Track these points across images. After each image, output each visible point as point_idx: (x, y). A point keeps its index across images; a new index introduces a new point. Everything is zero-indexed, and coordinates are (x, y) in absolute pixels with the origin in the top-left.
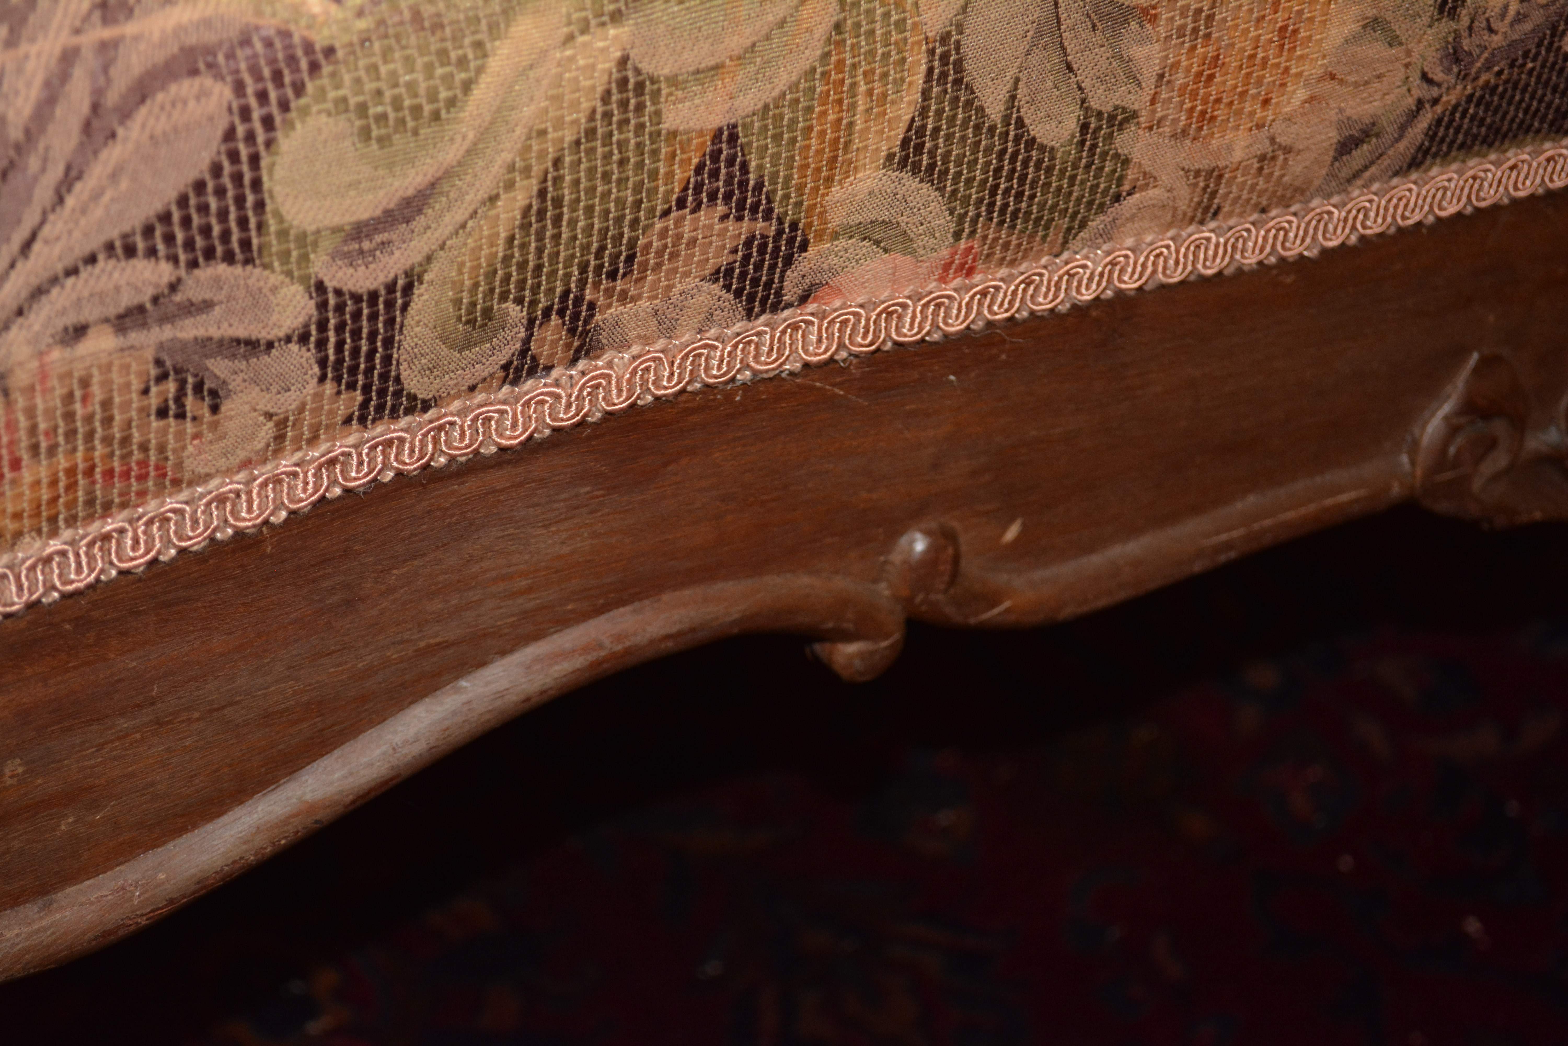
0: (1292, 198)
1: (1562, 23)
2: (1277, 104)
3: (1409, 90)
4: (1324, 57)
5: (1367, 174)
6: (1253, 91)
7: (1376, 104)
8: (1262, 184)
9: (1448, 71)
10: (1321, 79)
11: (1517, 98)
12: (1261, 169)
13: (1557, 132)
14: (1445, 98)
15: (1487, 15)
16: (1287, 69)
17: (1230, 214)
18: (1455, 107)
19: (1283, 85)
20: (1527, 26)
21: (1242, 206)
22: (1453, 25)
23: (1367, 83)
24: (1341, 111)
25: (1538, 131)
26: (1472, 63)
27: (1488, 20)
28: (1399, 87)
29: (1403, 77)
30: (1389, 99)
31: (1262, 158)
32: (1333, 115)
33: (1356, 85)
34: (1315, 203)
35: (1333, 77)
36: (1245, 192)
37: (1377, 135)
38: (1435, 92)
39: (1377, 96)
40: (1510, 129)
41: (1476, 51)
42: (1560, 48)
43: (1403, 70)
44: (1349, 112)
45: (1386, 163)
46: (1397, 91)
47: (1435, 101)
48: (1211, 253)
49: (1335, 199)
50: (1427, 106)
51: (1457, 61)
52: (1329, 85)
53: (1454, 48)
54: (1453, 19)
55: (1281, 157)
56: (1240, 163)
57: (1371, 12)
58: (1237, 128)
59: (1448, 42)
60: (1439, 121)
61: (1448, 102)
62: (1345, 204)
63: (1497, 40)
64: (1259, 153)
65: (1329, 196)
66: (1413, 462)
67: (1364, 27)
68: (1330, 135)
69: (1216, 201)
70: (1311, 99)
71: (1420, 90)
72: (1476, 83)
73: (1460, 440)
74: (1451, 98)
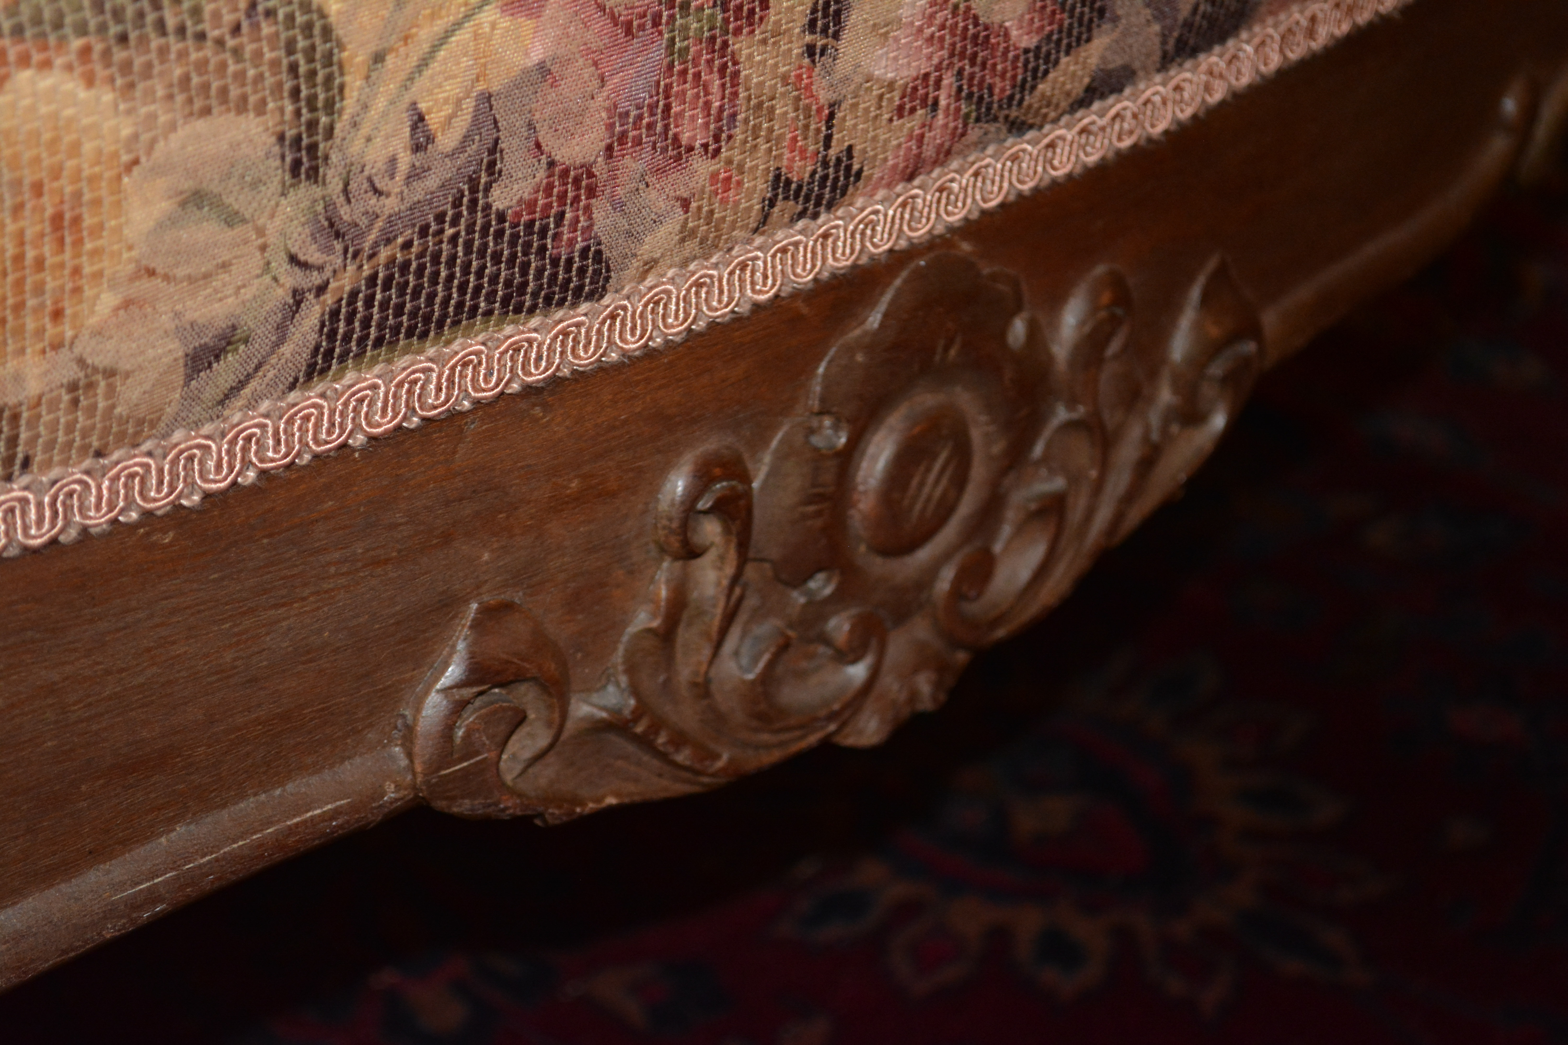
0: (137, 434)
1: (483, 174)
2: (75, 315)
3: (275, 279)
4: (130, 248)
5: (247, 391)
6: (31, 303)
7: (230, 300)
8: (82, 421)
9: (328, 250)
10: (135, 277)
11: (443, 274)
12: (75, 402)
13: (518, 310)
14: (333, 285)
15: (366, 173)
16: (77, 271)
17: (48, 464)
18: (353, 295)
19: (77, 290)
20: (432, 182)
21: (62, 451)
22: (317, 191)
23: (207, 276)
24: (177, 315)
25: (489, 313)
26: (362, 235)
27: (370, 180)
28: (258, 276)
29: (262, 263)
30: (247, 294)
31: (73, 387)
32: (166, 321)
33: (190, 279)
34: (178, 435)
35: (151, 273)
36: (61, 433)
37: (246, 341)
38: (316, 279)
39: (230, 290)
40: (444, 316)
41: (363, 222)
42: (488, 207)
43: (258, 254)
44: (189, 316)
45: (270, 375)
46: (256, 281)
47: (321, 289)
48: (33, 515)
49: (207, 429)
50: (311, 296)
51: (338, 235)
52: (146, 285)
53: (329, 219)
54: (316, 182)
55: (103, 384)
56: (40, 398)
57: (188, 185)
58: (22, 351)
59: (316, 215)
60: (335, 314)
61: (341, 288)
62: (223, 435)
63: (390, 205)
64: (65, 381)
65: (198, 424)
66: (410, 755)
67: (183, 204)
68: (172, 347)
69: (20, 449)
70: (127, 304)
71: (291, 278)
72: (374, 261)
73: (469, 718)
74: (345, 283)
